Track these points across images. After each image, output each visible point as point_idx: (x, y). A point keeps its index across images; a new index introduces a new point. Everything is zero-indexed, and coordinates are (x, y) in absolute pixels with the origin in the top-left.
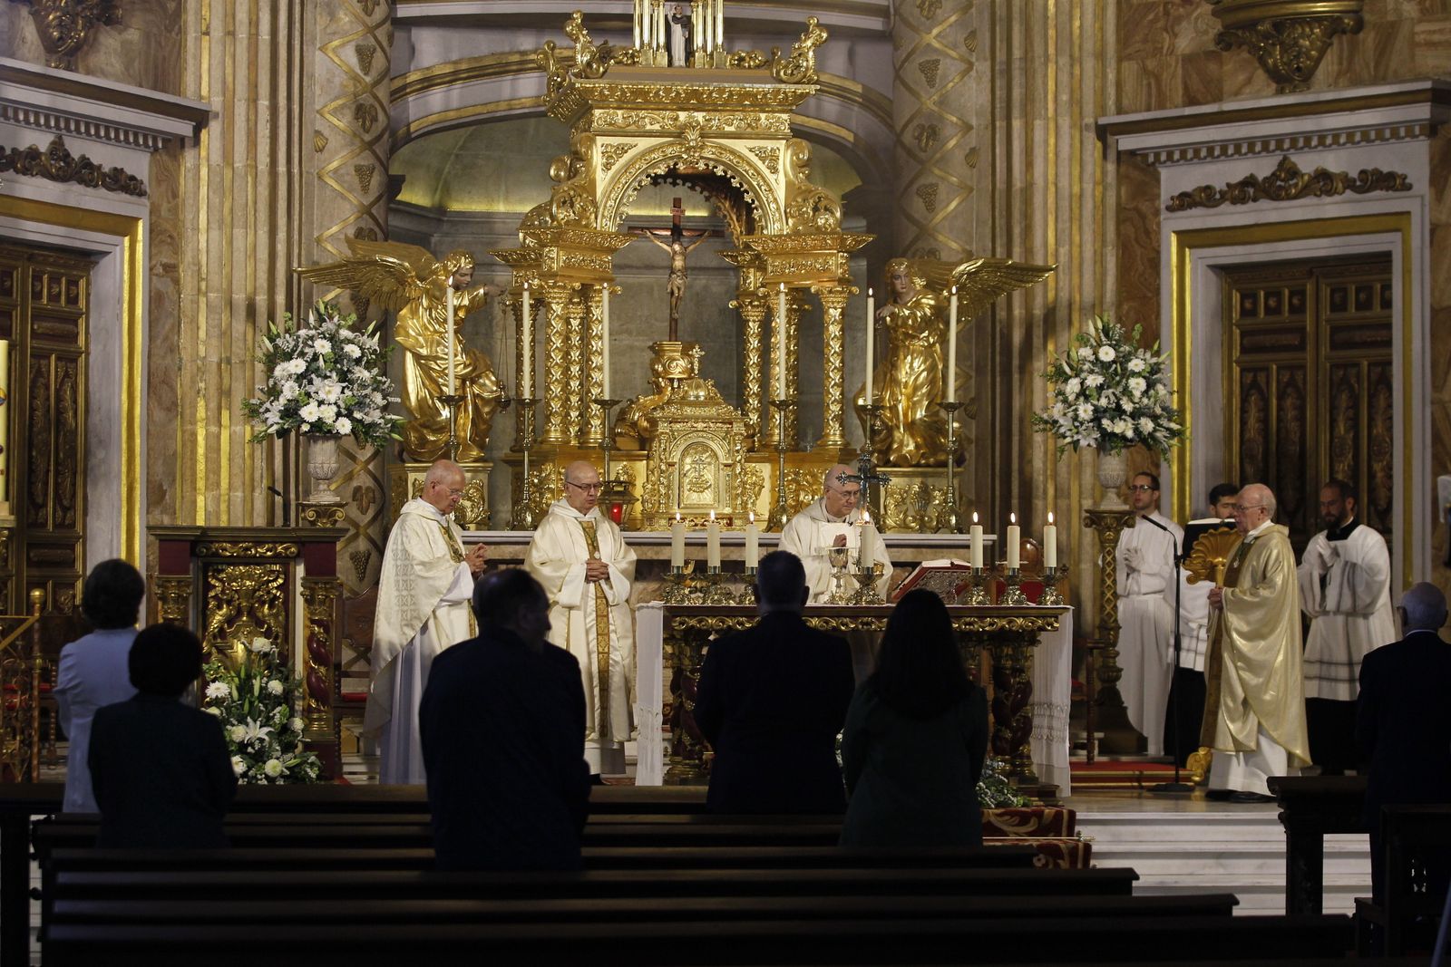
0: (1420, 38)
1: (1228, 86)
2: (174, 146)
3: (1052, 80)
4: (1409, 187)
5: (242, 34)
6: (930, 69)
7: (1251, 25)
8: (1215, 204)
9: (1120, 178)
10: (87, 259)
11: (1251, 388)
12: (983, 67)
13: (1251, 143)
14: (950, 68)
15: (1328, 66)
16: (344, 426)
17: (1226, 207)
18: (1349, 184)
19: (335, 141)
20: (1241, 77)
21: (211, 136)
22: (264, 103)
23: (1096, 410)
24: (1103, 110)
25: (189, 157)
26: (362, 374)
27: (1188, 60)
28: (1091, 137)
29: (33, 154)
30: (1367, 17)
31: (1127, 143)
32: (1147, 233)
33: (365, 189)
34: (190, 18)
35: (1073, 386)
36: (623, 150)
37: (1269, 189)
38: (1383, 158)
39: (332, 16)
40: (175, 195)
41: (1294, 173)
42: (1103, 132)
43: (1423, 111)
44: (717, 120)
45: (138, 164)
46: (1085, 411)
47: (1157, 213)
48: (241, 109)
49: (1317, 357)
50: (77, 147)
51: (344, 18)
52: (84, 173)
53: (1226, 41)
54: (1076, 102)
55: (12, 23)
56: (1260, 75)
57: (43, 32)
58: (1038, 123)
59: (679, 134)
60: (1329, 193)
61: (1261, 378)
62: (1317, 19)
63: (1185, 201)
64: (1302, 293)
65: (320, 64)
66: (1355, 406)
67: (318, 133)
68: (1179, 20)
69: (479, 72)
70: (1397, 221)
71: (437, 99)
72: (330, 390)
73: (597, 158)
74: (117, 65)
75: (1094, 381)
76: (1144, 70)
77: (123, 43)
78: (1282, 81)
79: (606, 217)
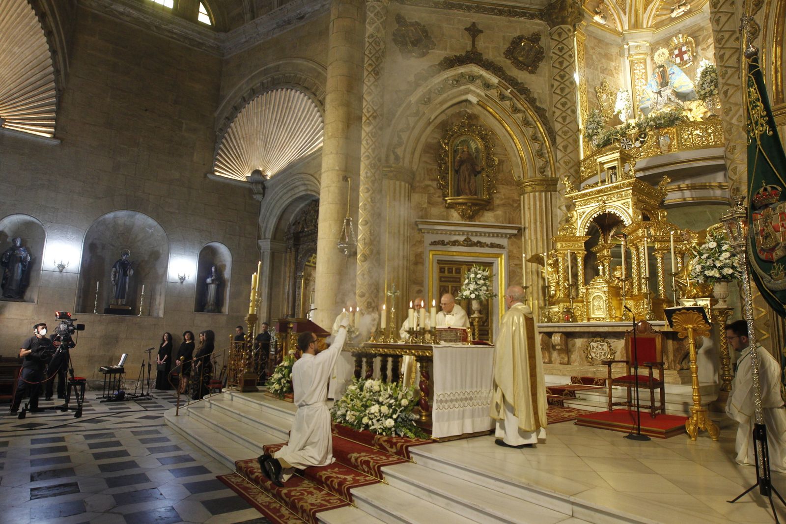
5: (533, 208)
10: (491, 264)
21: (527, 233)
22: (538, 223)
23: (703, 267)
25: (522, 237)
29: (457, 241)
34: (521, 206)
36: (584, 213)
44: (609, 197)
45: (504, 242)
48: (534, 225)
50: (475, 239)
52: (479, 244)
55: (447, 213)
59: (599, 204)
74: (493, 220)
77: (495, 215)
79: (580, 232)
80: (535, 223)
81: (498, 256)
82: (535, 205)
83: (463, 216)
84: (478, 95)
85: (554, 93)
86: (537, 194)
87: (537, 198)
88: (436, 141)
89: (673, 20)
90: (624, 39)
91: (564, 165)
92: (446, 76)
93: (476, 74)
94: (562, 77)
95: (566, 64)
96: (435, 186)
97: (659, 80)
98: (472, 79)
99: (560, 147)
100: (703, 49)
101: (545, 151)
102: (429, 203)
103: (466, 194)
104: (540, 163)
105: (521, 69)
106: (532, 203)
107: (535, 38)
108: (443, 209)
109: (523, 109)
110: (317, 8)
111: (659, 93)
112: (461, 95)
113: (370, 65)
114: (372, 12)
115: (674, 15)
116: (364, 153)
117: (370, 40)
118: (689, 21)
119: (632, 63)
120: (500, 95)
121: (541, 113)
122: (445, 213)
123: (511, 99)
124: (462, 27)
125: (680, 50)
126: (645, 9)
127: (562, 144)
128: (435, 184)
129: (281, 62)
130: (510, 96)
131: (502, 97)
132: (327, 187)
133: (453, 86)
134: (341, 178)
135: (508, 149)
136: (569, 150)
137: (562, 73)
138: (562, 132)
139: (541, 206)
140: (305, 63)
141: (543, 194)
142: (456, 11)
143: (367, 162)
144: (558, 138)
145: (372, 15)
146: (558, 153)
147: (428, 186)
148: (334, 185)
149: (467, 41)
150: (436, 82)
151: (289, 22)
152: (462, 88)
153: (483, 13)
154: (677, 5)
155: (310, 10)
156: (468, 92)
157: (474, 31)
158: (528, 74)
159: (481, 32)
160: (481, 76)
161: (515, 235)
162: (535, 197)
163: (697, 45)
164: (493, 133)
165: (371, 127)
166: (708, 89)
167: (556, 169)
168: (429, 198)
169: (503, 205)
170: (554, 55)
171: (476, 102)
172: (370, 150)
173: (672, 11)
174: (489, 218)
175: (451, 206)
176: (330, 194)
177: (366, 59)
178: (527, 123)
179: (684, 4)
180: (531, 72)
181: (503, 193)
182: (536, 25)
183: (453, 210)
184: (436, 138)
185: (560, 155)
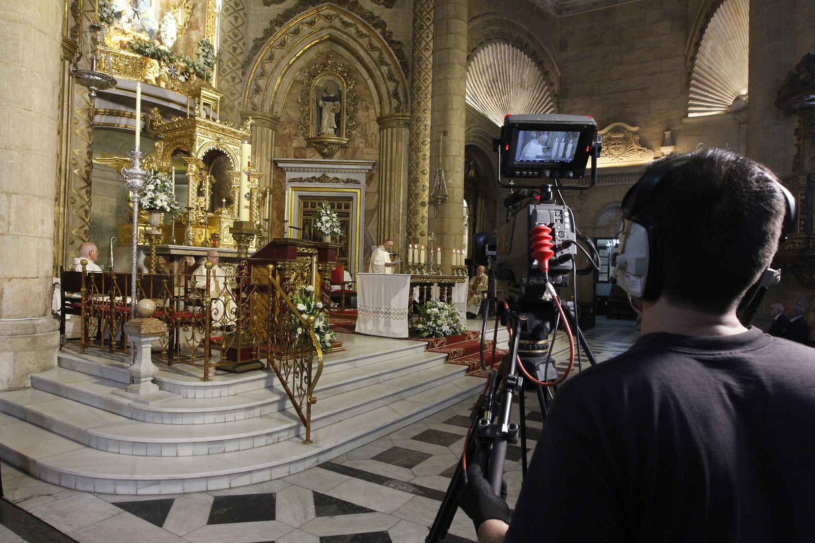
0: (365, 152)
1: (307, 156)
3: (262, 147)
4: (360, 183)
8: (303, 182)
9: (275, 173)
13: (317, 169)
15: (338, 154)
17: (306, 182)
18: (343, 181)
19: (81, 122)
20: (312, 154)
27: (295, 148)
30: (350, 146)
31: (280, 165)
32: (281, 186)
33: (90, 139)
36: (203, 141)
37: (319, 180)
38: (353, 177)
41: (327, 177)
42: (276, 162)
43: (369, 167)
44: (225, 138)
47: (285, 182)
53: (308, 146)
54: (267, 154)
56: (318, 154)
58: (259, 157)
59: (217, 140)
60: (337, 183)
61: (309, 222)
62: (338, 144)
63: (293, 180)
64: (322, 204)
65: (76, 97)
67: (75, 118)
68: (293, 139)
69: (111, 113)
70: (356, 190)
73: (197, 142)
76: (282, 149)
78: (324, 156)
79: (200, 156)
104: (73, 22)
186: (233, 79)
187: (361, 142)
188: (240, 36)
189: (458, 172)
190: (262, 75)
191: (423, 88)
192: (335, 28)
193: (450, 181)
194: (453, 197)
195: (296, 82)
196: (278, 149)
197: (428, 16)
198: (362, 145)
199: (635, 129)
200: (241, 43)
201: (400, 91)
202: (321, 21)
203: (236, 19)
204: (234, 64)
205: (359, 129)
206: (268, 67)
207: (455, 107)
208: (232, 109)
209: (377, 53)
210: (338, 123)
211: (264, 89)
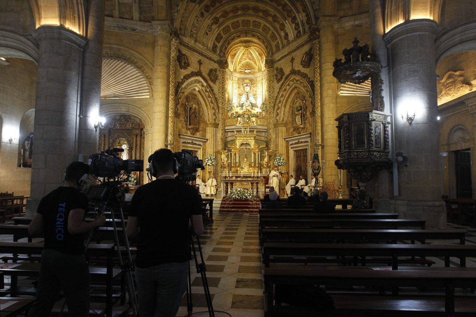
0: (309, 129)
1: (294, 134)
2: (205, 142)
3: (280, 134)
4: (309, 142)
5: (211, 133)
6: (270, 134)
7: (295, 129)
9: (286, 143)
10: (197, 151)
11: (297, 161)
12: (275, 134)
13: (296, 139)
14: (272, 134)
15: (302, 132)
16: (211, 165)
17: (294, 145)
18: (304, 142)
19: (219, 141)
21: (208, 141)
22: (213, 138)
24: (285, 137)
25: (207, 143)
26: (213, 160)
27: (291, 132)
28: (283, 139)
29: (189, 142)
30: (305, 127)
31: (286, 140)
32: (288, 148)
34: (207, 131)
35: (276, 160)
36: (239, 141)
37: (297, 143)
38: (306, 140)
39: (219, 131)
40: (205, 146)
41: (299, 142)
42: (285, 139)
43: (309, 135)
44: (247, 138)
45: (201, 143)
46: (277, 163)
47: (289, 146)
48: (211, 139)
49: (302, 158)
50: (194, 142)
51: (220, 131)
52: (195, 144)
53: (294, 130)
54: (282, 136)
55: (187, 132)
56: (296, 133)
57: (190, 132)
58: (279, 138)
59: (244, 140)
60: (302, 143)
62: (301, 128)
63: (291, 145)
64: (300, 152)
65: (218, 135)
66: (305, 162)
68: (290, 129)
70: (307, 145)
71: (230, 138)
72: (210, 162)
73: (237, 142)
74: (199, 135)
75: (278, 160)
76: (288, 134)
77: (200, 133)
78: (298, 134)
79: (238, 147)
80: (212, 138)
81: (200, 149)
82: (212, 132)
83: (191, 134)
84: (199, 88)
85: (219, 93)
86: (213, 128)
87: (213, 130)
88: (184, 103)
89: (245, 73)
90: (232, 74)
91: (222, 120)
92: (192, 80)
93: (200, 81)
94: (223, 88)
95: (224, 84)
96: (184, 121)
97: (246, 97)
98: (199, 82)
99: (221, 113)
100: (253, 87)
101: (216, 113)
102: (182, 127)
103: (193, 125)
104: (214, 117)
105: (211, 81)
106: (211, 131)
107: (215, 70)
108: (186, 130)
109: (212, 97)
110: (144, 30)
111: (246, 101)
112: (194, 87)
113: (173, 70)
114: (174, 47)
115: (246, 71)
116: (171, 107)
117: (173, 59)
118: (250, 76)
119: (232, 83)
120: (206, 90)
121: (216, 99)
122: (186, 131)
123: (209, 93)
124: (197, 60)
125: (247, 85)
126: (238, 65)
127: (221, 112)
128: (184, 120)
129: (121, 48)
130: (209, 91)
131: (206, 91)
132: (160, 119)
133: (193, 83)
134: (165, 117)
135: (204, 110)
136: (223, 115)
137: (223, 87)
138: (222, 108)
139: (214, 133)
140: (138, 55)
141: (215, 128)
142: (196, 53)
143: (172, 111)
144: (220, 109)
145: (174, 48)
146: (220, 115)
147: (182, 120)
148: (163, 119)
149: (198, 66)
150: (190, 81)
151: (125, 28)
152: (195, 84)
153: (203, 56)
154: (247, 68)
155: (139, 29)
156: (196, 86)
157: (200, 63)
158: (213, 84)
159: (202, 64)
160: (202, 82)
161: (204, 142)
162: (212, 129)
163: (252, 85)
164: (201, 103)
165: (173, 96)
166: (264, 109)
167: (219, 121)
168: (182, 125)
169: (202, 130)
170: (220, 79)
171: (198, 90)
172: (173, 106)
173: (246, 70)
174: (198, 135)
175: (189, 129)
176: (161, 122)
177: (171, 67)
178: (212, 102)
179: (249, 69)
180: (214, 84)
181: (202, 125)
182: (216, 66)
183: (188, 131)
184: (185, 102)
185: (220, 116)
186: (270, 113)
187: (308, 125)
188: (272, 97)
189: (329, 132)
190: (278, 109)
191: (316, 98)
192: (295, 83)
193: (325, 137)
194: (327, 144)
195: (290, 107)
196: (287, 133)
197: (317, 66)
198: (308, 126)
199: (458, 73)
200: (272, 100)
201: (313, 101)
202: (291, 82)
203: (270, 92)
204: (270, 108)
205: (307, 120)
206: (280, 105)
207: (326, 103)
208: (270, 123)
209: (306, 88)
210: (302, 120)
211: (279, 113)
